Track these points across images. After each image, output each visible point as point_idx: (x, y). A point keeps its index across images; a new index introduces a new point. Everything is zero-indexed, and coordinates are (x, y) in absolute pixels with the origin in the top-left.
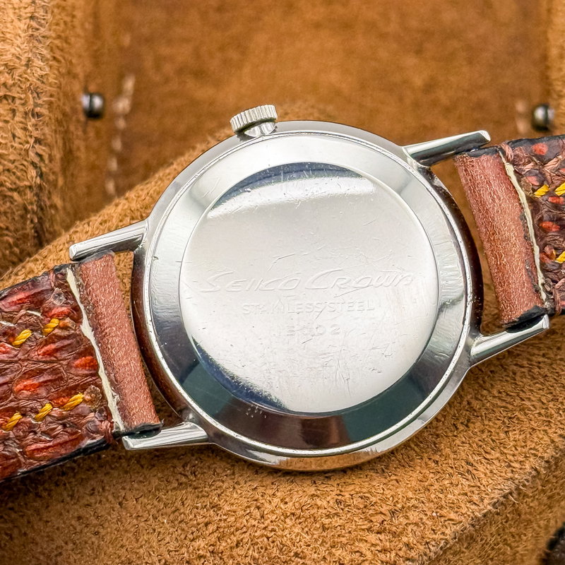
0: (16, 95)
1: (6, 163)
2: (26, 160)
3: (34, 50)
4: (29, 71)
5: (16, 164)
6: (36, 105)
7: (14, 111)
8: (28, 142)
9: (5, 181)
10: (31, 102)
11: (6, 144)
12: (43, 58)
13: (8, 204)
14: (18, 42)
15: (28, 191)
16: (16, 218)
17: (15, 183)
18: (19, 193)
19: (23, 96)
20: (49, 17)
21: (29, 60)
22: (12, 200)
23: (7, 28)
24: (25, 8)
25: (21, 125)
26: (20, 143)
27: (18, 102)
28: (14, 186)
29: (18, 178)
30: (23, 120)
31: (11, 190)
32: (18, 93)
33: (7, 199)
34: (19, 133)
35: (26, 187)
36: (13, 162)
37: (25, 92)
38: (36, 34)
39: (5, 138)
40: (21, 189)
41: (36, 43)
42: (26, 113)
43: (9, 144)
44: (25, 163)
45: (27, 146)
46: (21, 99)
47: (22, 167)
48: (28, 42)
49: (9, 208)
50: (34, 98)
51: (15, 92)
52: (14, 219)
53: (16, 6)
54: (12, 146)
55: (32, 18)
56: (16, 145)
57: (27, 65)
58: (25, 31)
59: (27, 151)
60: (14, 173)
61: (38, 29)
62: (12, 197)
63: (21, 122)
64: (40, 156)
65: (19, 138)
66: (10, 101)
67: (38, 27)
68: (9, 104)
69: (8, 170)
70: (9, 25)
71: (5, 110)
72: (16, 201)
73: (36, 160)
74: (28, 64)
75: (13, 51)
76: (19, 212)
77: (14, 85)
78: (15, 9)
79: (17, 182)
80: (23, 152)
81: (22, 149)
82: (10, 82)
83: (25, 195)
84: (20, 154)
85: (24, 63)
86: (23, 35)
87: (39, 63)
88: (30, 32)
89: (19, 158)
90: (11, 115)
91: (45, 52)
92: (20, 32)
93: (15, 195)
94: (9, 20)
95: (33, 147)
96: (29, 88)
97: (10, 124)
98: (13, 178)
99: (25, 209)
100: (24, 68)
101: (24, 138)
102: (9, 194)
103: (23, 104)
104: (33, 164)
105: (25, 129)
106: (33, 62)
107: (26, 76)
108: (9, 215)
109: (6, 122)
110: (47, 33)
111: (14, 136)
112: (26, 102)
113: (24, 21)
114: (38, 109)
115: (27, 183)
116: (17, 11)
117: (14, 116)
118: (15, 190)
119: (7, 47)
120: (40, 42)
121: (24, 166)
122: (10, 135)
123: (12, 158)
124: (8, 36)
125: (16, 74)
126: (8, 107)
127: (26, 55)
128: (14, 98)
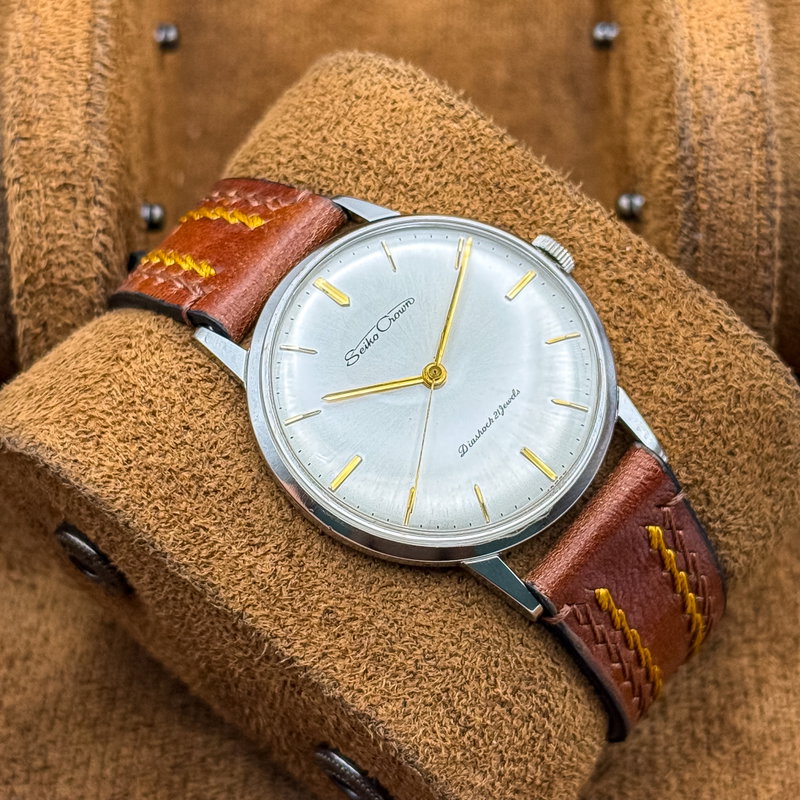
0: (77, 183)
1: (69, 255)
2: (90, 251)
3: (93, 137)
4: (88, 158)
5: (81, 255)
6: (97, 193)
7: (74, 200)
8: (90, 232)
9: (70, 274)
10: (92, 189)
11: (69, 235)
12: (102, 143)
13: (73, 299)
14: (76, 128)
15: (94, 283)
16: (83, 314)
17: (80, 276)
18: (85, 285)
19: (83, 184)
20: (105, 102)
21: (88, 147)
22: (78, 295)
23: (63, 116)
24: (81, 95)
25: (83, 214)
26: (83, 233)
27: (78, 190)
28: (78, 279)
29: (83, 270)
30: (86, 209)
31: (75, 283)
32: (78, 181)
33: (72, 294)
34: (81, 222)
35: (91, 279)
36: (77, 253)
37: (85, 179)
38: (93, 120)
39: (68, 229)
40: (87, 282)
41: (94, 129)
42: (87, 202)
43: (72, 235)
44: (90, 254)
45: (90, 236)
46: (81, 187)
47: (85, 258)
48: (86, 129)
49: (75, 302)
50: (95, 186)
51: (74, 180)
52: (80, 314)
53: (72, 94)
54: (75, 237)
55: (88, 104)
56: (79, 235)
57: (86, 152)
58: (82, 118)
59: (90, 240)
60: (78, 265)
61: (94, 116)
62: (77, 291)
63: (84, 211)
64: (104, 245)
65: (82, 228)
66: (70, 189)
67: (94, 113)
68: (69, 193)
69: (72, 262)
70: (65, 113)
71: (67, 199)
72: (82, 295)
73: (100, 249)
74: (87, 150)
75: (70, 137)
76: (86, 307)
77: (74, 172)
78: (70, 96)
79: (83, 274)
80: (86, 243)
81: (84, 239)
82: (70, 170)
83: (91, 287)
84: (84, 245)
85: (82, 150)
86: (80, 122)
87: (97, 149)
88: (87, 119)
89: (81, 248)
90: (72, 204)
91: (104, 138)
92: (76, 119)
93: (81, 289)
94: (64, 108)
95: (97, 236)
96: (89, 176)
97: (72, 213)
98: (77, 270)
99: (92, 303)
100: (84, 155)
101: (87, 228)
102: (75, 287)
103: (84, 193)
104: (98, 254)
105: (87, 218)
106: (92, 148)
107: (84, 163)
108: (75, 311)
109: (68, 211)
110: (105, 119)
111: (76, 226)
112: (87, 189)
113: (80, 109)
114: (99, 197)
115: (92, 275)
116: (73, 99)
117: (75, 205)
118: (80, 283)
119: (65, 135)
120: (98, 128)
121: (88, 256)
122: (72, 225)
123: (75, 248)
124: (65, 124)
125: (75, 161)
126: (67, 196)
127: (84, 142)
128: (74, 187)
